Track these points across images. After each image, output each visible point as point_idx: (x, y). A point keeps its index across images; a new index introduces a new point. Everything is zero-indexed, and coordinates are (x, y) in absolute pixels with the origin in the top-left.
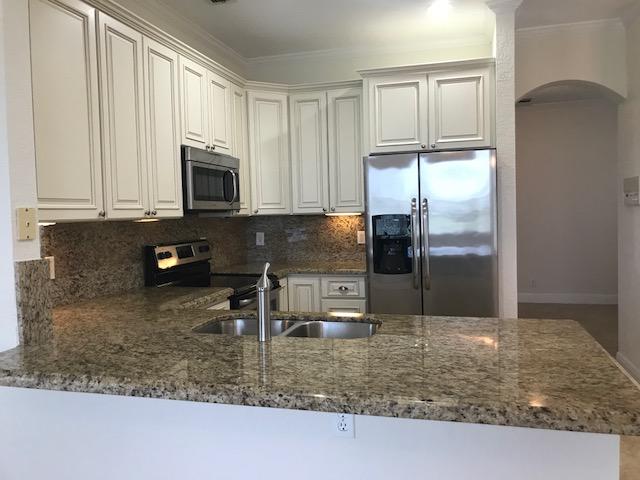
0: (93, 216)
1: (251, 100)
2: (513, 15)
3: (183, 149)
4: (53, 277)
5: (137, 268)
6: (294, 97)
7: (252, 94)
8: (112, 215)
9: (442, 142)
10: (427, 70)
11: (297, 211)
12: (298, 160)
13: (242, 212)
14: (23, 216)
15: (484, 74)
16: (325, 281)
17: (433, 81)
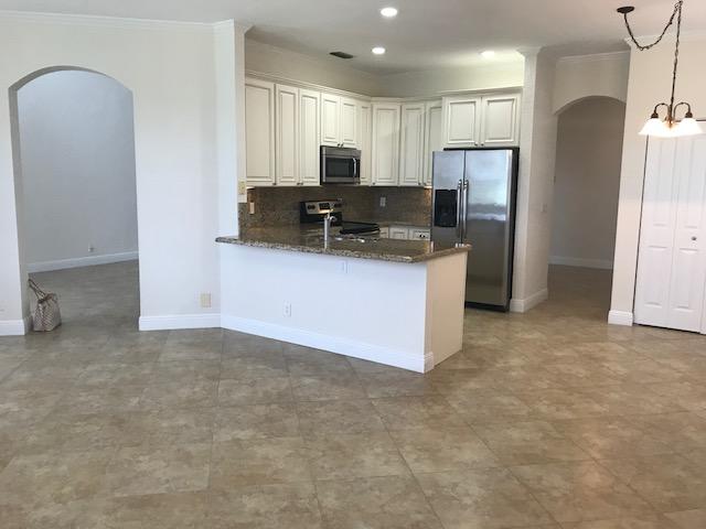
0: (270, 185)
1: (375, 111)
2: (535, 59)
3: (321, 147)
4: (252, 212)
5: (296, 213)
6: (405, 107)
7: (376, 106)
8: (279, 184)
9: (488, 142)
10: (482, 93)
11: (402, 184)
12: (406, 151)
13: (362, 184)
14: (241, 184)
15: (516, 97)
16: (411, 232)
17: (485, 100)
